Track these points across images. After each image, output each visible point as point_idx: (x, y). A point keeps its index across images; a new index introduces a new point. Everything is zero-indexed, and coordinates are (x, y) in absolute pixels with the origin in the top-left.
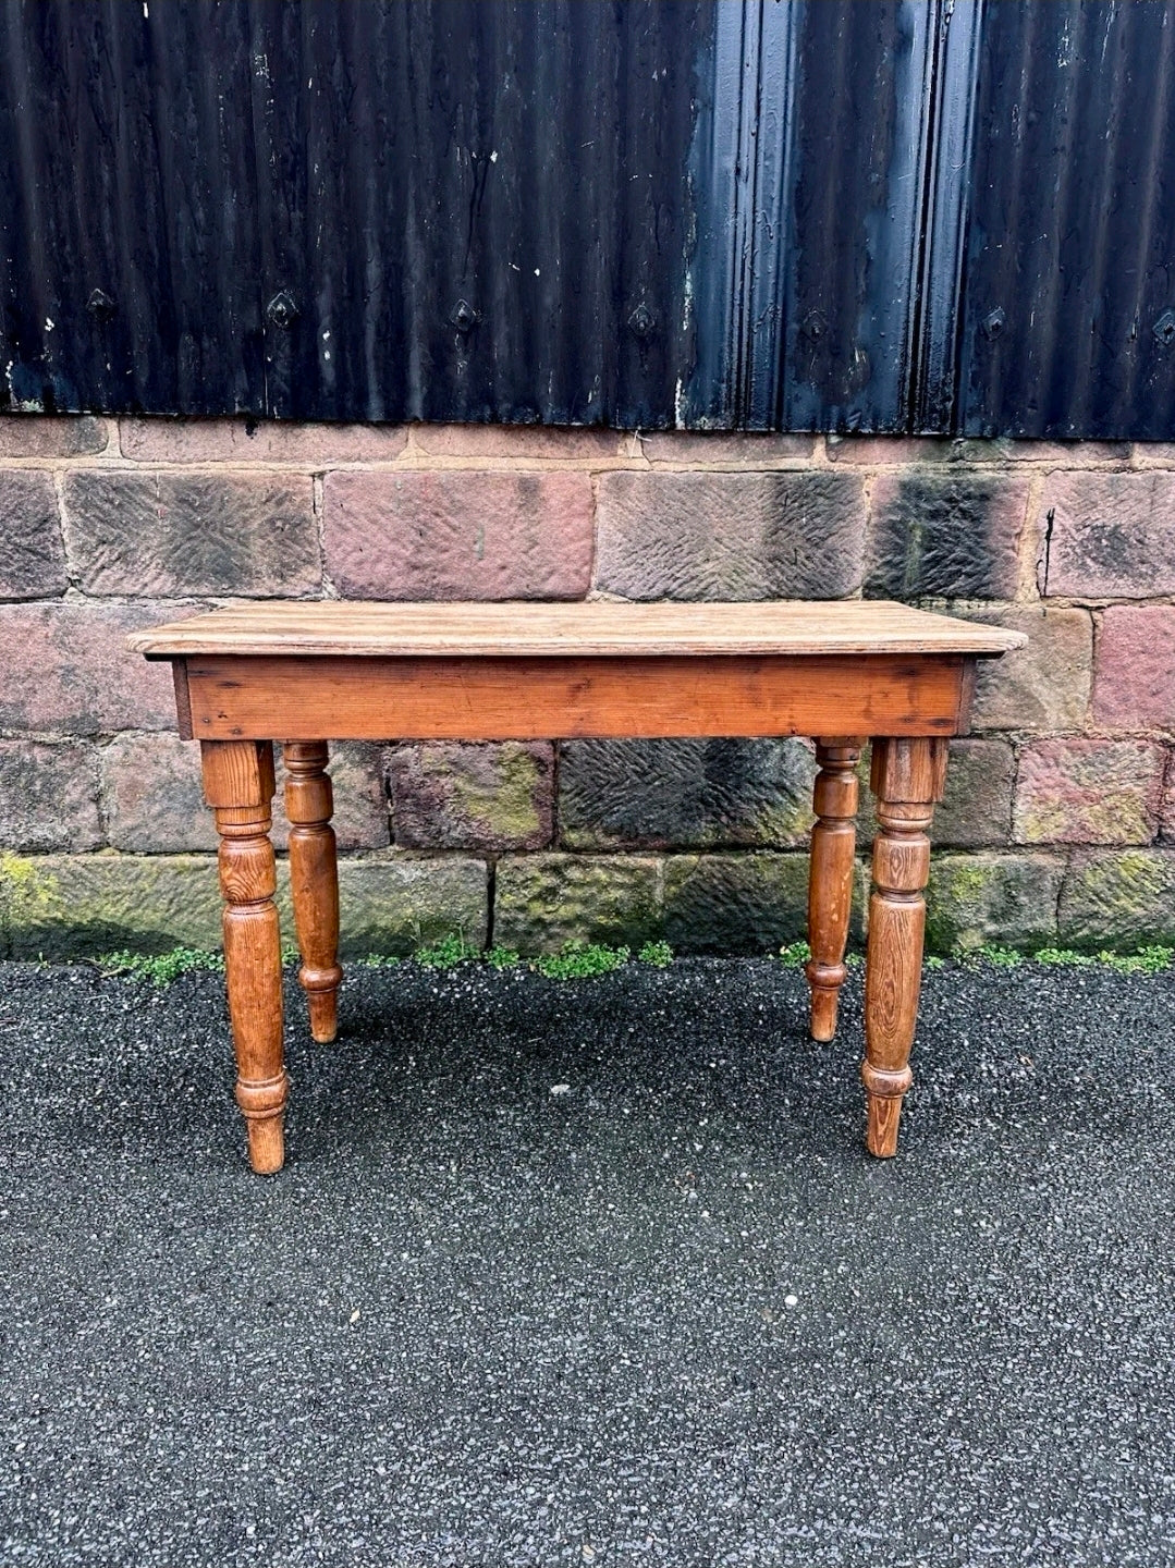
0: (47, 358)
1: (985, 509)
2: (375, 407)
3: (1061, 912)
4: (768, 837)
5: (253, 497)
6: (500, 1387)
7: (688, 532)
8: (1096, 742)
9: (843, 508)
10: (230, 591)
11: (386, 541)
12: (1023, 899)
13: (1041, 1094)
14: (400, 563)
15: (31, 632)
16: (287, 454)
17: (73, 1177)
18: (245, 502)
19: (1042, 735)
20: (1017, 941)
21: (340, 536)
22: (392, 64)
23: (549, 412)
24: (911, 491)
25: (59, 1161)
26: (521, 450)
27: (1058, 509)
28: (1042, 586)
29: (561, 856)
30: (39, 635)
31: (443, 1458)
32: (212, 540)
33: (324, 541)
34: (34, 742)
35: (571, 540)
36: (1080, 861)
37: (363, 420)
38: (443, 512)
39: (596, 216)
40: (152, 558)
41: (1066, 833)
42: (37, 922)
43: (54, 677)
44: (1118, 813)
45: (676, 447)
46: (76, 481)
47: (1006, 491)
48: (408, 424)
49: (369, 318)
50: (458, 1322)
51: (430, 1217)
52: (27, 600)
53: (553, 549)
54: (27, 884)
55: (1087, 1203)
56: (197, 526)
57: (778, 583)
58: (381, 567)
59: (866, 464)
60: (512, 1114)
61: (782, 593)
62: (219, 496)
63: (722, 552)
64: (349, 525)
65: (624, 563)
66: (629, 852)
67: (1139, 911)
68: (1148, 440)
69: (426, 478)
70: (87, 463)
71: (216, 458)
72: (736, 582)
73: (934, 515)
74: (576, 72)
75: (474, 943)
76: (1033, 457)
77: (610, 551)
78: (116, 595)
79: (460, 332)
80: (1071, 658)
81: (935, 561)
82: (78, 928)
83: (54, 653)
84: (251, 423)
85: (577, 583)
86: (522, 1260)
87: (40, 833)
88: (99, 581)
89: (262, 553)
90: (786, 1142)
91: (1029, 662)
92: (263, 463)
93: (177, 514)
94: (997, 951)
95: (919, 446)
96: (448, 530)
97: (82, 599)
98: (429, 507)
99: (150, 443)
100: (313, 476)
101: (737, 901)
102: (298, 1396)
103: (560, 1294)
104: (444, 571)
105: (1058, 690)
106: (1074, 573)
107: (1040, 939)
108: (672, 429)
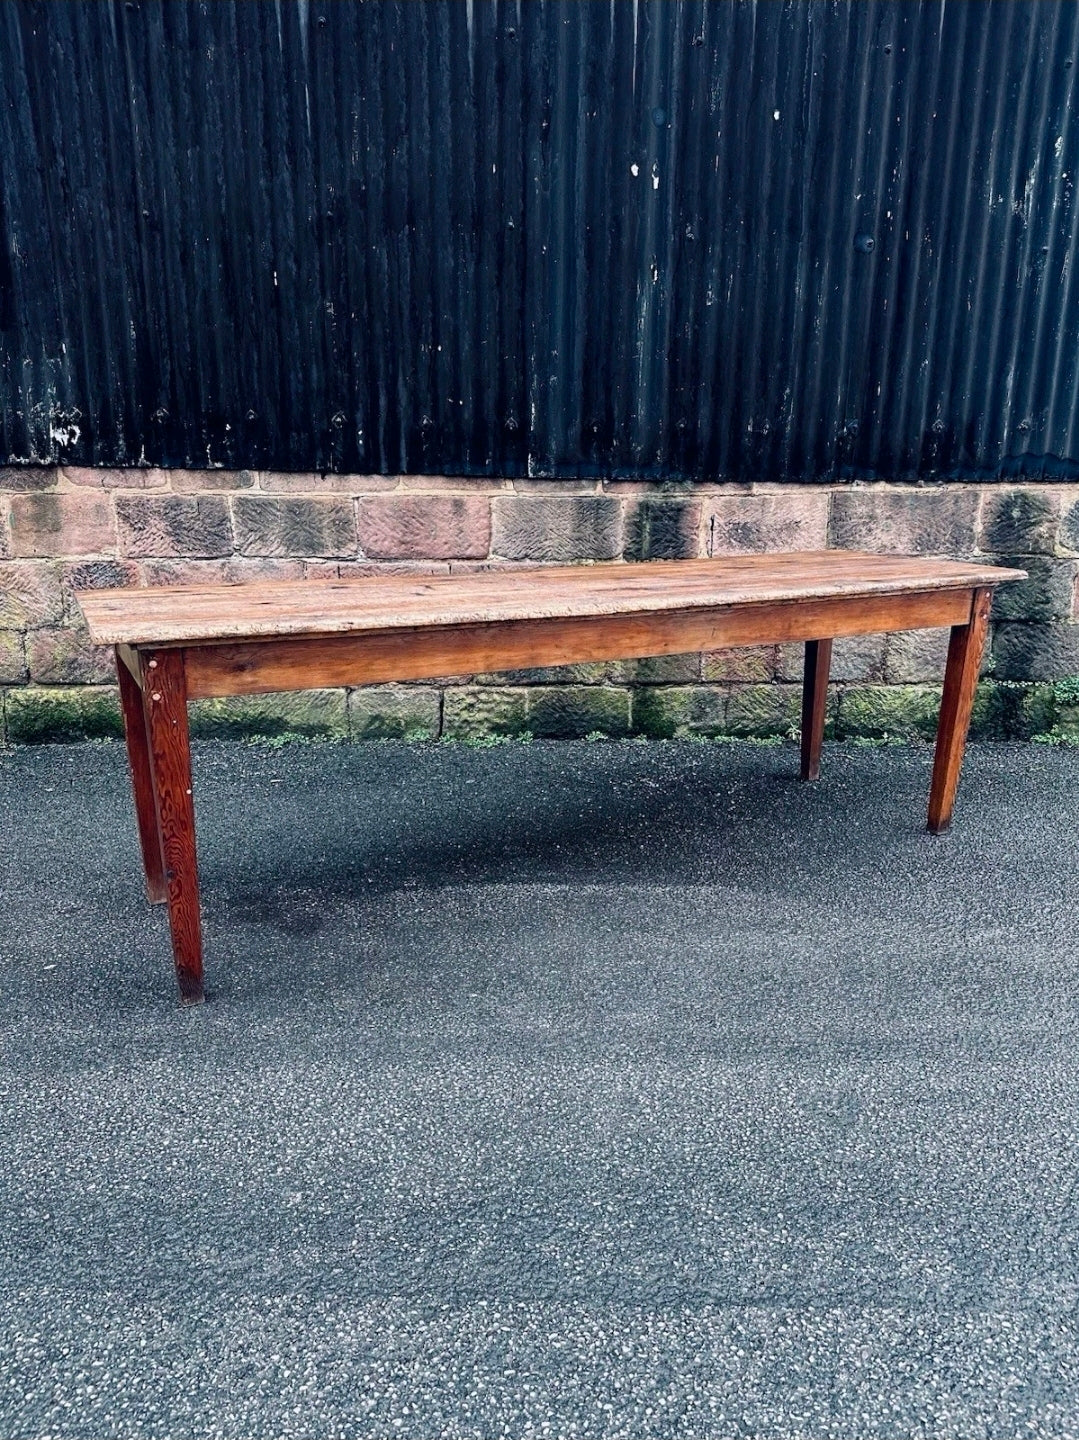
0: (226, 442)
1: (680, 515)
2: (384, 465)
3: (727, 716)
4: (580, 678)
5: (325, 509)
7: (536, 526)
9: (611, 515)
10: (313, 555)
11: (389, 530)
12: (708, 710)
14: (395, 541)
15: (215, 574)
16: (341, 488)
18: (321, 512)
20: (706, 731)
21: (366, 528)
22: (391, 306)
23: (468, 469)
24: (645, 507)
26: (454, 486)
27: (716, 515)
28: (710, 553)
29: (477, 688)
30: (219, 576)
32: (304, 530)
33: (359, 530)
35: (479, 529)
36: (734, 690)
37: (379, 474)
38: (416, 516)
39: (488, 377)
40: (275, 538)
41: (727, 676)
42: (215, 719)
44: (753, 666)
45: (530, 485)
46: (239, 501)
47: (690, 507)
48: (400, 474)
49: (380, 424)
52: (212, 558)
53: (471, 534)
56: (297, 523)
57: (581, 551)
58: (386, 543)
59: (621, 494)
61: (582, 555)
62: (308, 508)
63: (553, 536)
64: (371, 523)
65: (505, 541)
66: (512, 685)
67: (767, 716)
68: (759, 480)
69: (408, 500)
70: (243, 492)
71: (307, 490)
72: (559, 550)
74: (478, 308)
75: (434, 731)
76: (703, 490)
77: (499, 535)
78: (257, 556)
79: (424, 431)
81: (657, 541)
82: (236, 722)
84: (324, 473)
85: (482, 551)
88: (249, 549)
89: (329, 537)
92: (329, 493)
93: (288, 517)
94: (695, 735)
95: (647, 485)
96: (419, 525)
97: (241, 558)
98: (409, 514)
99: (275, 483)
100: (354, 499)
101: (566, 712)
104: (417, 545)
106: (725, 546)
107: (717, 731)
108: (528, 477)
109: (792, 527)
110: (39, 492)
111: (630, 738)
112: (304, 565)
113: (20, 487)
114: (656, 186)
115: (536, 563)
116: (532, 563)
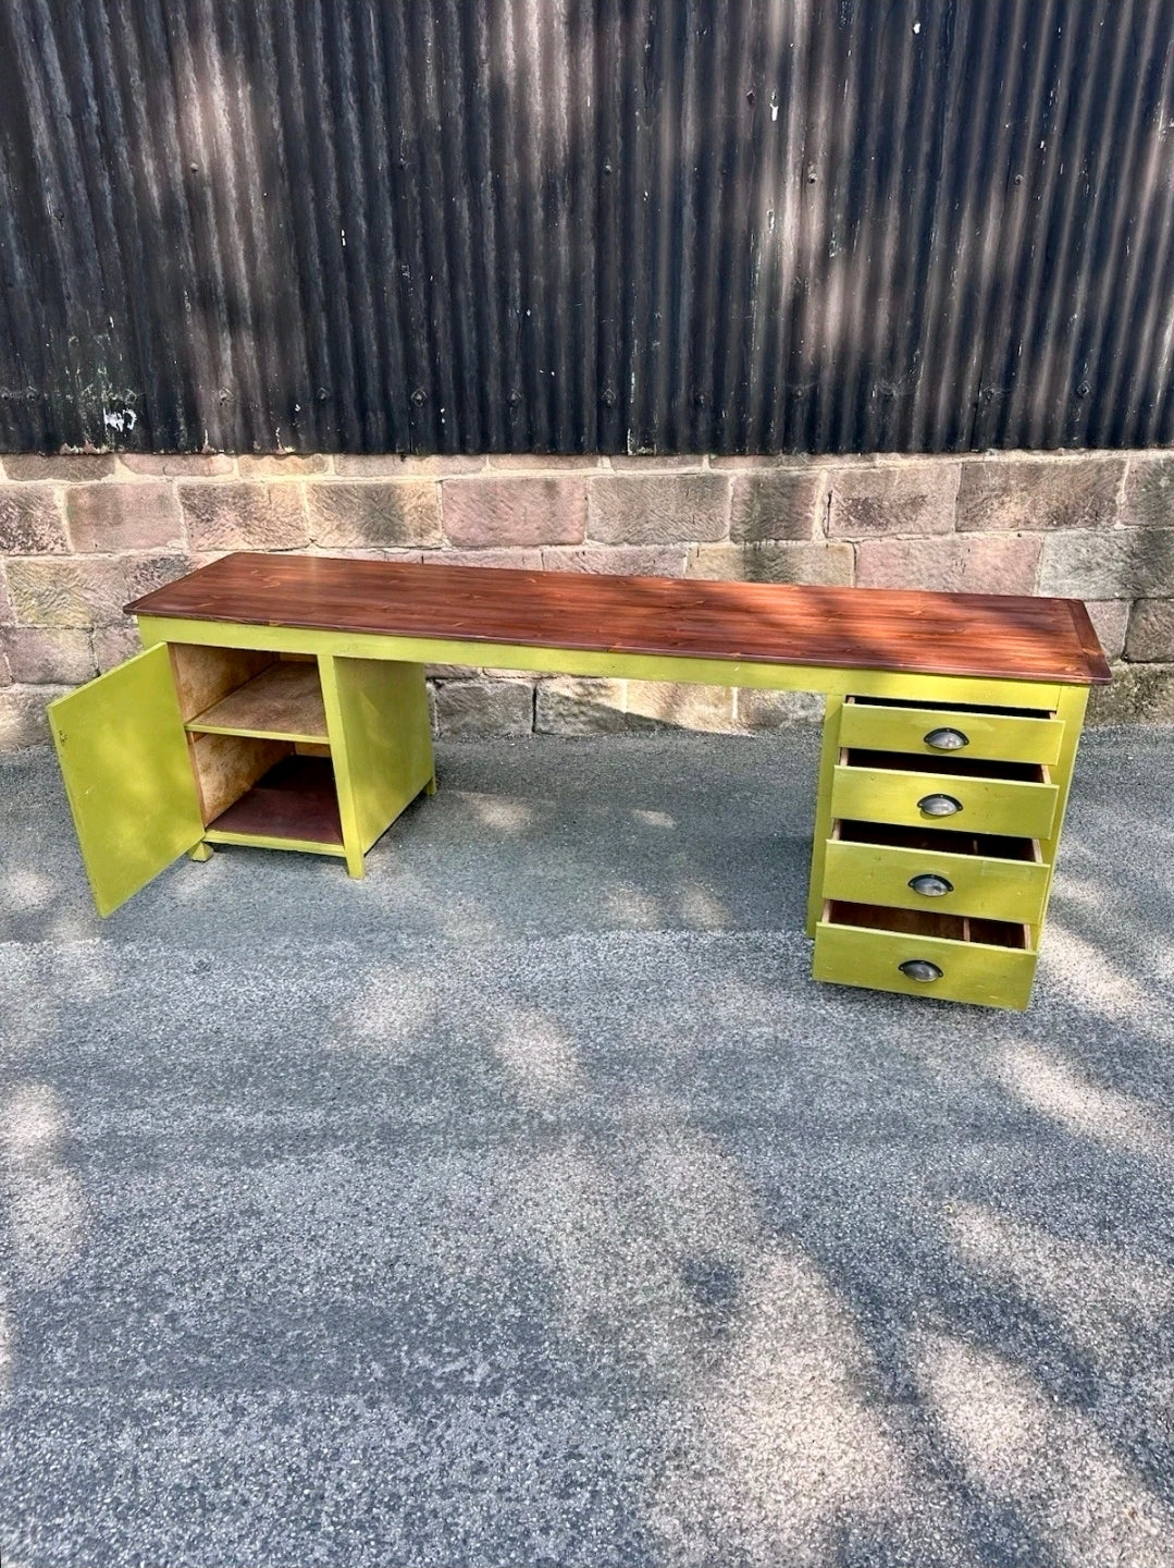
0: (296, 424)
1: (794, 492)
2: (469, 445)
5: (406, 495)
7: (636, 507)
9: (718, 493)
10: (395, 543)
11: (475, 516)
14: (482, 527)
16: (422, 471)
21: (452, 514)
22: (474, 267)
23: (562, 448)
24: (756, 483)
26: (546, 464)
27: (834, 490)
28: (826, 531)
32: (384, 518)
33: (442, 516)
35: (574, 512)
37: (463, 451)
38: (505, 500)
39: (585, 342)
40: (354, 527)
45: (628, 461)
46: (312, 488)
47: (806, 481)
48: (488, 453)
49: (465, 399)
52: (287, 550)
53: (565, 518)
56: (377, 510)
57: (685, 533)
58: (472, 530)
59: (730, 469)
61: (687, 538)
62: (387, 495)
63: (654, 518)
64: (457, 508)
65: (602, 525)
68: (882, 451)
69: (496, 482)
70: (318, 478)
71: (386, 473)
72: (663, 533)
73: (767, 496)
76: (820, 462)
77: (595, 519)
78: (335, 547)
79: (514, 406)
80: (843, 569)
81: (769, 520)
84: (403, 457)
85: (575, 536)
88: (326, 539)
92: (410, 476)
93: (366, 504)
95: (759, 459)
96: (507, 509)
97: (317, 549)
98: (497, 497)
99: (351, 466)
100: (437, 482)
104: (506, 531)
106: (843, 524)
108: (627, 453)
109: (917, 502)
110: (96, 482)
112: (386, 555)
113: (74, 477)
114: (774, 117)
115: (636, 548)
116: (631, 548)
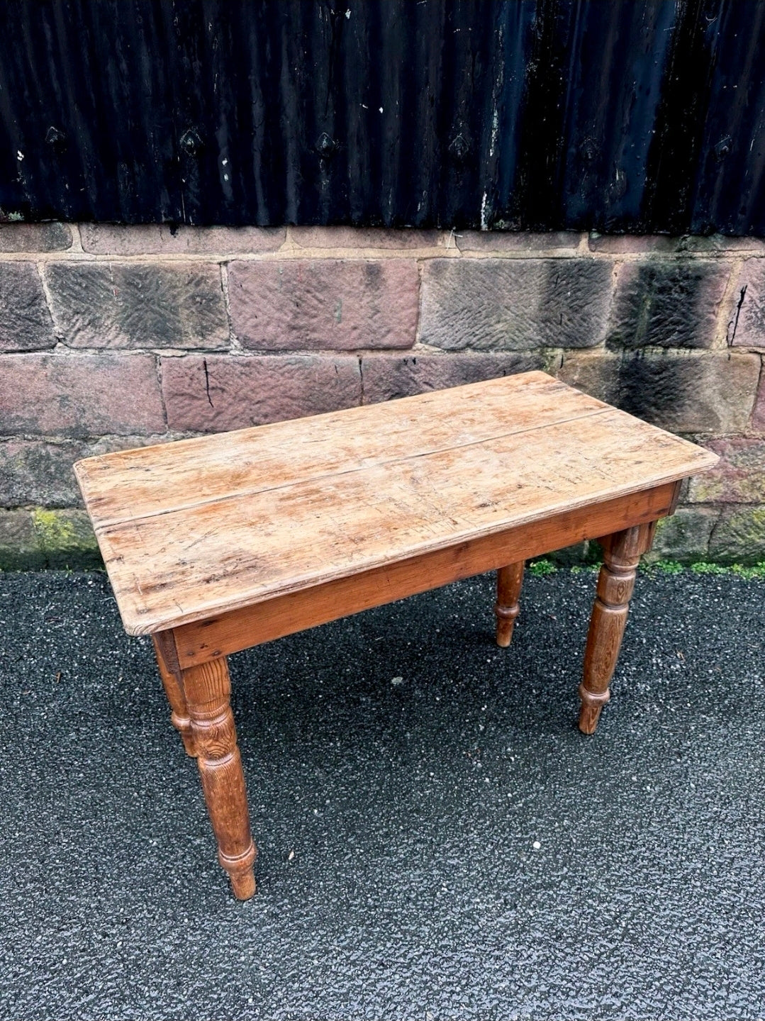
0: (22, 181)
1: (696, 285)
2: (262, 213)
3: (712, 541)
5: (179, 281)
6: (376, 907)
7: (486, 302)
8: (751, 440)
9: (597, 285)
10: (168, 345)
11: (273, 310)
12: (689, 534)
13: (688, 684)
14: (283, 325)
15: (36, 373)
16: (201, 248)
17: (116, 748)
18: (173, 284)
19: (716, 436)
20: (682, 558)
21: (242, 308)
23: (390, 217)
24: (648, 274)
25: (106, 734)
26: (368, 243)
27: (750, 286)
28: (730, 339)
30: (41, 374)
31: (348, 954)
32: (152, 311)
33: (230, 310)
34: (47, 443)
35: (403, 308)
36: (728, 513)
37: (255, 224)
38: (313, 290)
39: (427, 64)
40: (112, 323)
41: (722, 497)
42: (63, 548)
43: (55, 402)
44: (759, 484)
45: (480, 240)
46: (54, 270)
47: (714, 273)
48: (287, 226)
49: (255, 147)
50: (349, 860)
51: (327, 782)
52: (29, 351)
53: (390, 315)
54: (54, 527)
55: (710, 772)
56: (141, 301)
57: (547, 337)
58: (270, 328)
59: (616, 253)
60: (370, 700)
61: (550, 344)
62: (155, 280)
63: (509, 316)
64: (247, 300)
65: (439, 325)
67: (762, 542)
69: (300, 266)
70: (60, 257)
71: (151, 251)
72: (518, 337)
73: (661, 290)
76: (737, 248)
77: (430, 316)
78: (90, 348)
79: (323, 158)
80: (743, 387)
81: (658, 323)
82: (89, 551)
83: (53, 387)
84: (174, 227)
85: (406, 338)
86: (383, 815)
87: (58, 497)
88: (78, 338)
89: (188, 319)
90: (534, 723)
91: (714, 390)
92: (183, 255)
93: (127, 293)
94: (668, 564)
95: (655, 240)
96: (316, 302)
97: (67, 349)
98: (302, 286)
99: (103, 241)
100: (220, 264)
102: (266, 911)
103: (406, 841)
104: (314, 330)
105: (731, 408)
106: (754, 330)
107: (696, 557)
108: (478, 228)
111: (583, 566)
112: (156, 360)
115: (481, 355)
116: (477, 354)
